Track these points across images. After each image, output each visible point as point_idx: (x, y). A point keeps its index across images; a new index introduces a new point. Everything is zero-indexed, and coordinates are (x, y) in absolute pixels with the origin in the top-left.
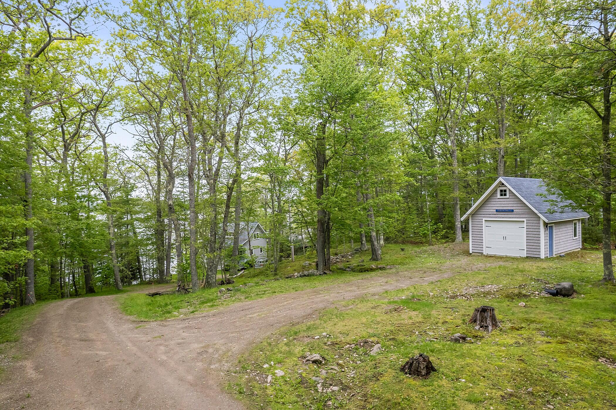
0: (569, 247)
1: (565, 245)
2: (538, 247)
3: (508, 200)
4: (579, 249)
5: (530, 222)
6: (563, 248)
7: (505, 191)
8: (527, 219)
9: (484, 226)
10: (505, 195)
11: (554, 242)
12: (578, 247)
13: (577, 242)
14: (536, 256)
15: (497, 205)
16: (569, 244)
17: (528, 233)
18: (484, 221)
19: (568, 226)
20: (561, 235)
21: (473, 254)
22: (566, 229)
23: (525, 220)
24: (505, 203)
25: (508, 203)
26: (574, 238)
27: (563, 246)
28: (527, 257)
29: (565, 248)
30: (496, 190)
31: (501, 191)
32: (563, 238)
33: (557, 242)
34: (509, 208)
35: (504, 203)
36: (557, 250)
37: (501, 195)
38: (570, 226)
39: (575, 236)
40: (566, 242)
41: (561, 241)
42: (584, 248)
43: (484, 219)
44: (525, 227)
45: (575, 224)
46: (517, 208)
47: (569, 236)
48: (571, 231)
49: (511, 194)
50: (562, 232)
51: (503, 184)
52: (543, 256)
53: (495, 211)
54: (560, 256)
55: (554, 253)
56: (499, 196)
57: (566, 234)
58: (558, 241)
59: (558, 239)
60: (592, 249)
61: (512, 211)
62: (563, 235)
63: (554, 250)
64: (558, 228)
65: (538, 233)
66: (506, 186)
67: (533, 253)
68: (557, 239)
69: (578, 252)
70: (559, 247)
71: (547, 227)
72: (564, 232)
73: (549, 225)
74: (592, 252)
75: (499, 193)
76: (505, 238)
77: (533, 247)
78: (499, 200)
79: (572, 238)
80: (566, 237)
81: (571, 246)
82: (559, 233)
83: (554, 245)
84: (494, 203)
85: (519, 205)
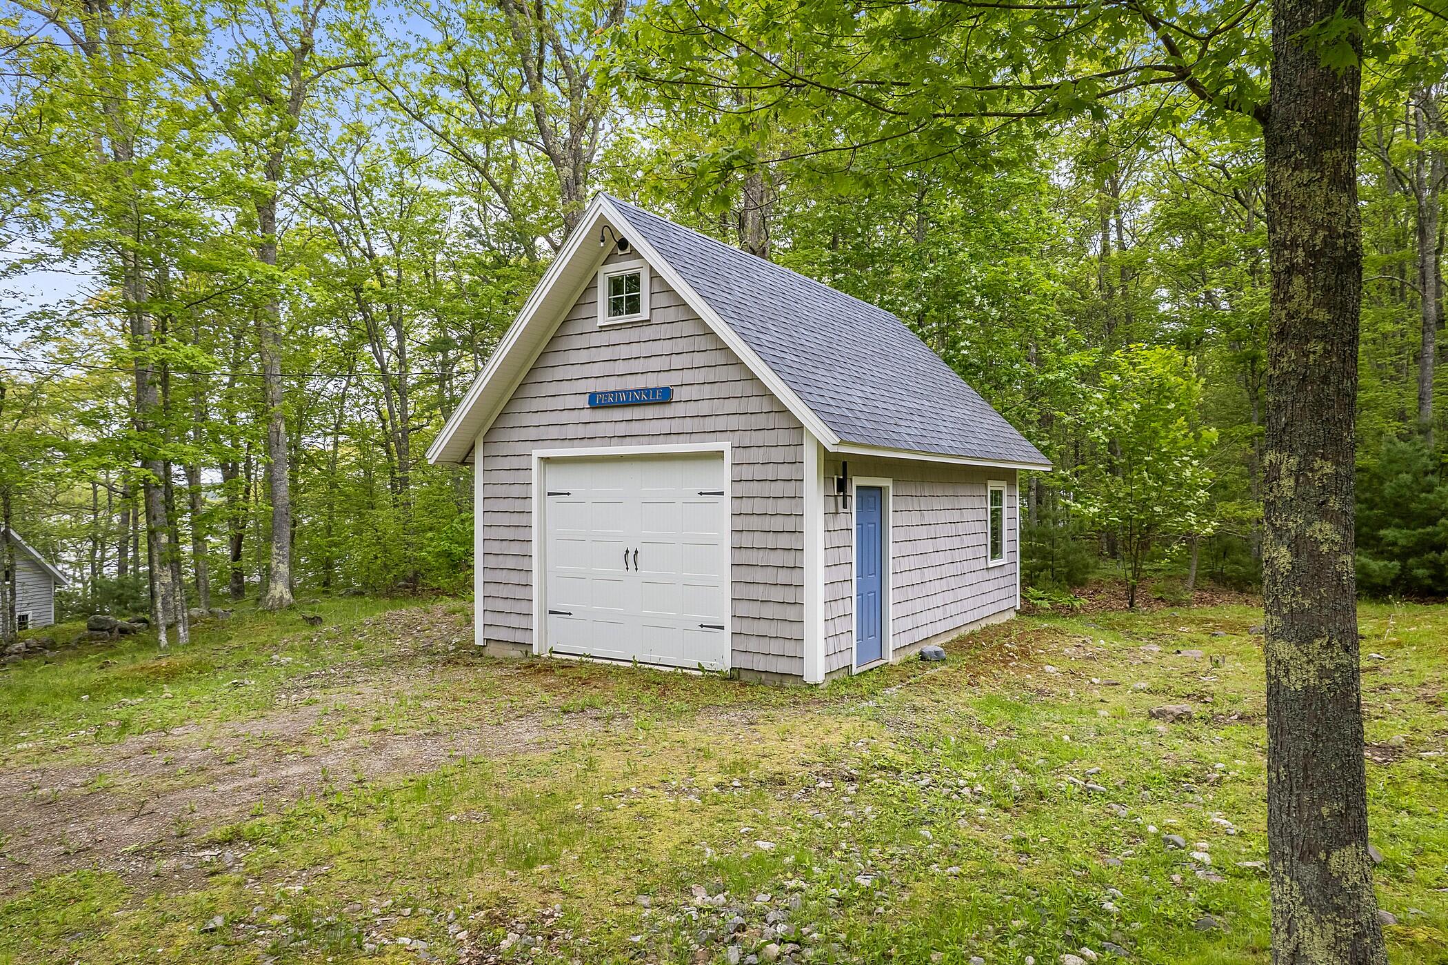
0: (971, 603)
1: (949, 597)
2: (791, 613)
3: (648, 333)
4: (1012, 615)
5: (754, 455)
6: (938, 614)
7: (634, 280)
8: (737, 439)
9: (535, 491)
10: (634, 306)
11: (891, 581)
12: (1005, 605)
13: (1002, 582)
14: (783, 666)
15: (596, 370)
16: (967, 592)
17: (740, 523)
18: (535, 464)
19: (965, 502)
20: (929, 546)
21: (491, 650)
22: (956, 515)
23: (724, 446)
24: (635, 350)
25: (645, 349)
26: (992, 564)
27: (938, 600)
28: (736, 676)
29: (952, 609)
30: (592, 287)
31: (616, 285)
32: (940, 558)
33: (906, 579)
34: (651, 382)
35: (624, 352)
36: (908, 623)
37: (616, 308)
38: (977, 503)
39: (996, 550)
40: (953, 583)
41: (929, 574)
42: (1028, 610)
43: (538, 453)
44: (727, 488)
45: (997, 497)
46: (688, 377)
47: (969, 553)
48: (978, 527)
49: (662, 300)
50: (933, 530)
51: (623, 244)
52: (816, 669)
53: (584, 401)
54: (923, 657)
55: (891, 643)
56: (603, 316)
57: (956, 542)
58: (916, 577)
59: (914, 562)
60: (1058, 611)
61: (662, 397)
62: (943, 544)
63: (891, 627)
64: (915, 504)
65: (789, 524)
66: (635, 255)
67: (763, 646)
68: (905, 564)
69: (1005, 630)
70: (918, 605)
71: (842, 486)
72: (948, 529)
73: (857, 481)
74: (1058, 624)
75: (602, 295)
76: (631, 558)
77: (768, 611)
78: (604, 338)
79: (981, 564)
80: (957, 555)
81: (978, 602)
82: (922, 532)
83: (891, 596)
84: (583, 356)
85: (699, 359)
